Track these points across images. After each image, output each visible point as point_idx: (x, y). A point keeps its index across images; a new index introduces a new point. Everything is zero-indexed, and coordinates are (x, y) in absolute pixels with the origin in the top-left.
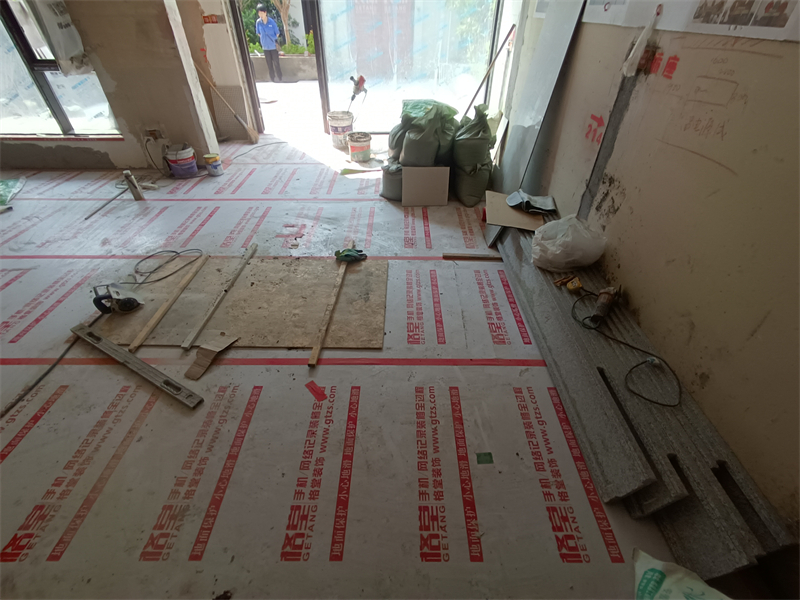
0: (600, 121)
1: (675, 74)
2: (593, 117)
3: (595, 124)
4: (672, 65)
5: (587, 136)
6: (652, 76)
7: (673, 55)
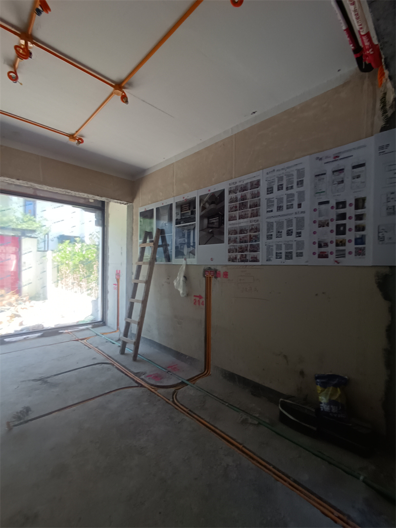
0: (200, 297)
1: (228, 277)
2: (195, 296)
3: (197, 299)
4: (226, 275)
5: (195, 303)
6: (219, 279)
7: (224, 271)
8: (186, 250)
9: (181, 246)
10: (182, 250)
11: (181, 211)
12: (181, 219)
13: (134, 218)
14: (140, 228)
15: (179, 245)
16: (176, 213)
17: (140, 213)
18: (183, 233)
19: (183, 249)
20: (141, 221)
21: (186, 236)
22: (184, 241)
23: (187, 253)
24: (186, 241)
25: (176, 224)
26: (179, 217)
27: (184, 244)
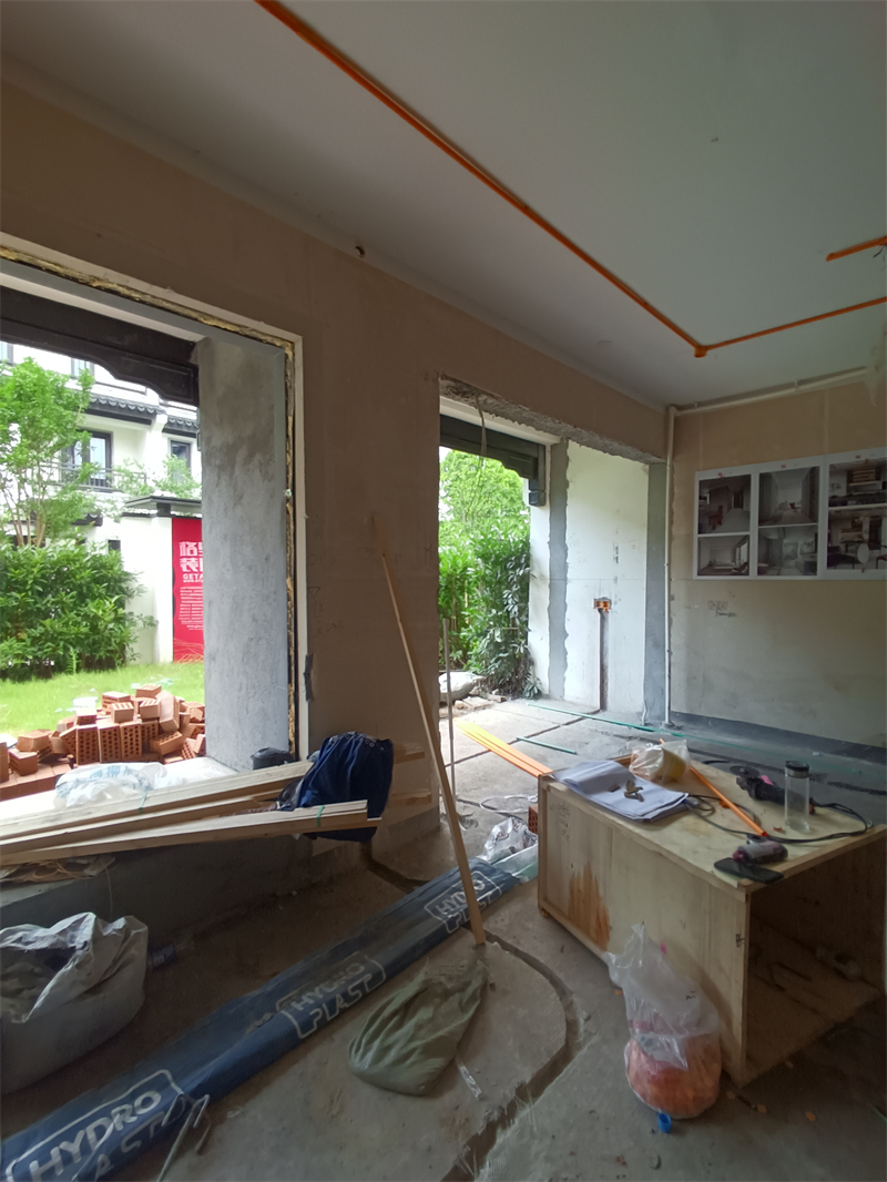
8: (863, 553)
9: (847, 547)
10: (853, 555)
11: (850, 480)
12: (850, 496)
13: (676, 490)
14: (700, 511)
15: (843, 547)
16: (832, 486)
17: (701, 482)
18: (853, 522)
19: (856, 552)
20: (700, 498)
21: (866, 527)
22: (860, 536)
23: (870, 559)
24: (866, 537)
25: (831, 505)
26: (842, 493)
27: (859, 542)
